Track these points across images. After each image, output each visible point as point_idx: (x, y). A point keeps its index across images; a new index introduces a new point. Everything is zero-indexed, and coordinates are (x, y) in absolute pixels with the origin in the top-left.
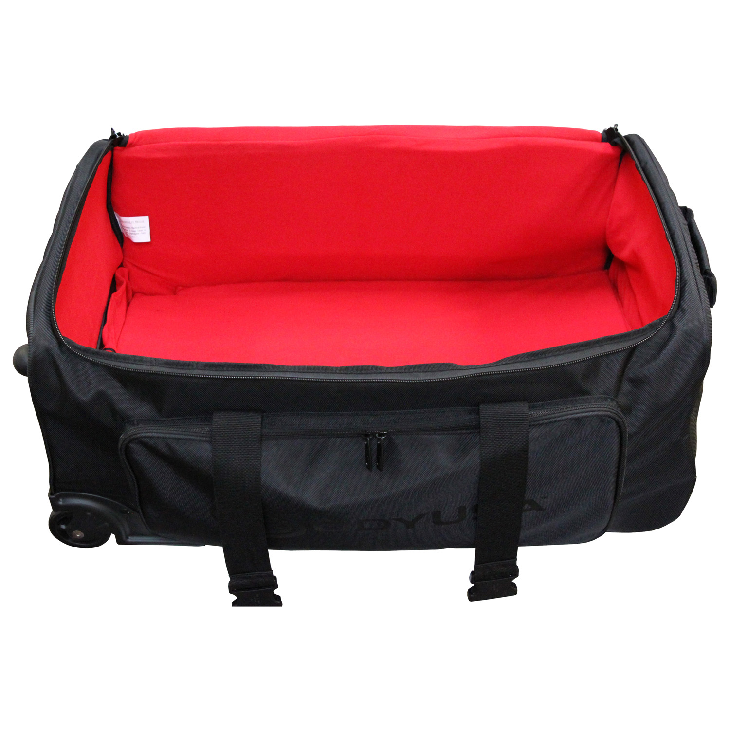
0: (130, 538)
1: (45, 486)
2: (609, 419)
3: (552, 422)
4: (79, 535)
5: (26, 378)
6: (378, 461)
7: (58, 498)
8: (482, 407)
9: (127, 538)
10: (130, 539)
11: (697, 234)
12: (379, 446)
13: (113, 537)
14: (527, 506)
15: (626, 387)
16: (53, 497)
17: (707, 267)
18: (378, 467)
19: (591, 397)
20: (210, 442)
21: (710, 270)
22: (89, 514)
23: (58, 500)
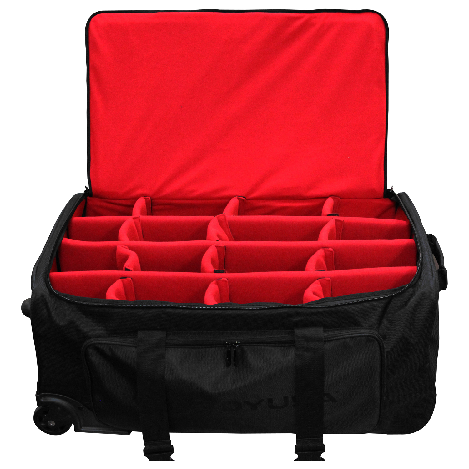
0: (83, 427)
1: (34, 389)
2: (373, 339)
3: (338, 339)
4: (52, 423)
5: (30, 318)
6: (234, 360)
7: (41, 397)
8: (296, 330)
9: (81, 427)
10: (83, 429)
11: (439, 249)
12: (235, 352)
13: (72, 427)
14: (326, 398)
15: (385, 323)
16: (38, 395)
17: (442, 265)
18: (235, 365)
19: (362, 327)
20: (135, 347)
21: (444, 266)
22: (59, 408)
23: (41, 398)
